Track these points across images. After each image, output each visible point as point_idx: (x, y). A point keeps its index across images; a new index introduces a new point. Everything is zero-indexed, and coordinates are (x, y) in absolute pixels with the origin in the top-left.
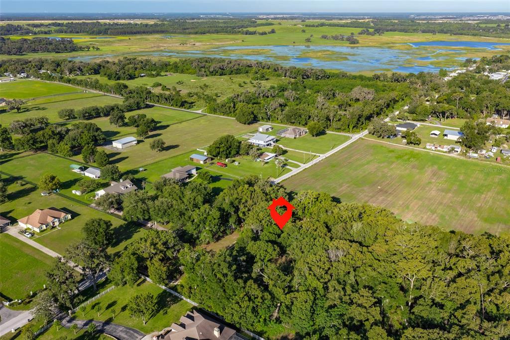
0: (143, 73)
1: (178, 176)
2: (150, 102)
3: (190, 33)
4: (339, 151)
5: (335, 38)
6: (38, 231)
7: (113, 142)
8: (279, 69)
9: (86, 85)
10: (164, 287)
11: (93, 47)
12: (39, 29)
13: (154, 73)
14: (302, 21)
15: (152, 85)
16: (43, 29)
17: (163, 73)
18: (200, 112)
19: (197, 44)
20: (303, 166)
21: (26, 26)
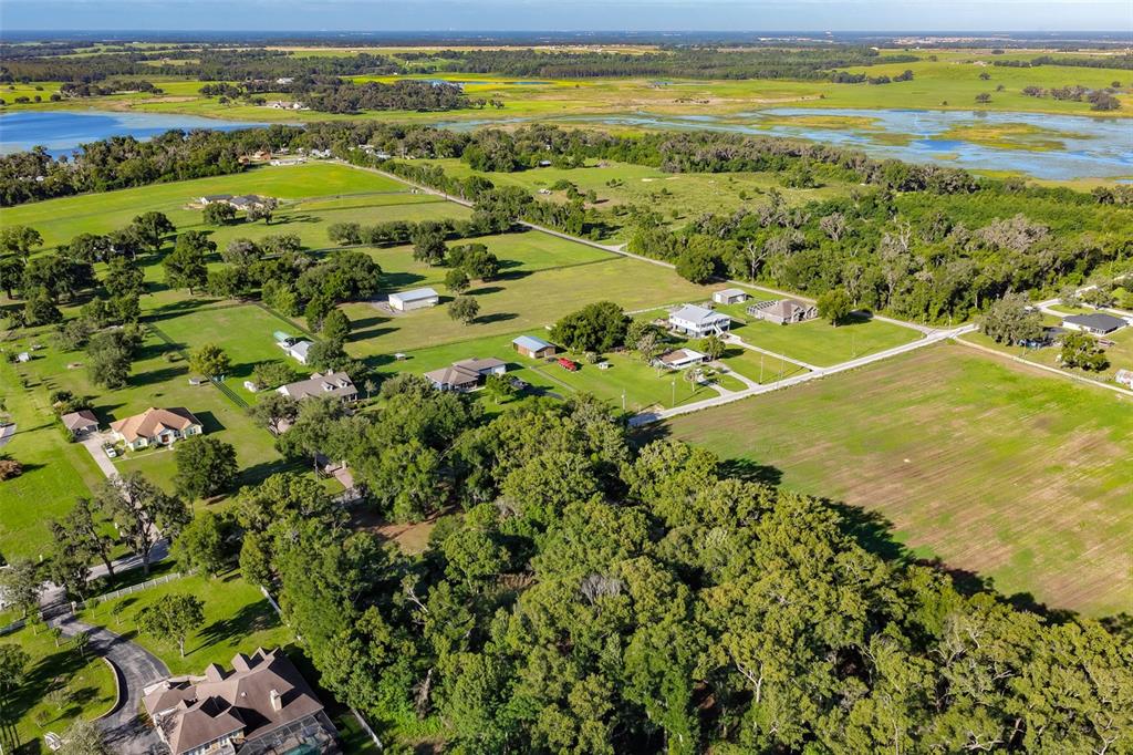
0: (548, 159)
1: (453, 378)
2: (527, 221)
3: (711, 77)
4: (871, 363)
5: (1060, 95)
6: (133, 449)
7: (390, 296)
8: (858, 163)
9: (419, 179)
10: (266, 594)
11: (492, 103)
12: (413, 64)
13: (570, 159)
14: (995, 52)
15: (553, 184)
16: (421, 64)
17: (587, 162)
18: (617, 248)
19: (713, 101)
20: (754, 388)
21: (392, 58)
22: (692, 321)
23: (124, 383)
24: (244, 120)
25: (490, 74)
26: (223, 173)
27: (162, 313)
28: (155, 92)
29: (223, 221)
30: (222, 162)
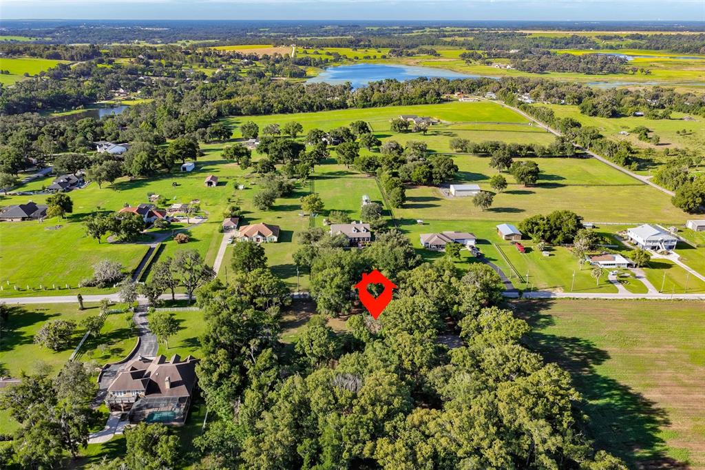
0: (645, 111)
1: (433, 241)
2: (592, 151)
7: (451, 186)
11: (642, 71)
12: (607, 42)
13: (660, 113)
15: (633, 129)
16: (613, 43)
17: (674, 114)
18: (644, 180)
20: (653, 294)
21: (594, 38)
22: (641, 236)
23: (267, 208)
24: (473, 73)
25: (662, 51)
26: (427, 103)
27: (325, 176)
28: (436, 55)
29: (400, 131)
30: (428, 97)
